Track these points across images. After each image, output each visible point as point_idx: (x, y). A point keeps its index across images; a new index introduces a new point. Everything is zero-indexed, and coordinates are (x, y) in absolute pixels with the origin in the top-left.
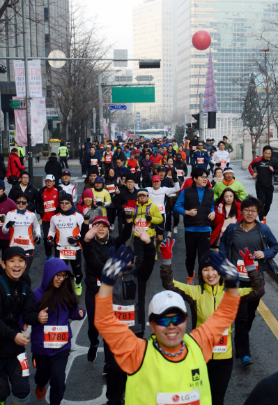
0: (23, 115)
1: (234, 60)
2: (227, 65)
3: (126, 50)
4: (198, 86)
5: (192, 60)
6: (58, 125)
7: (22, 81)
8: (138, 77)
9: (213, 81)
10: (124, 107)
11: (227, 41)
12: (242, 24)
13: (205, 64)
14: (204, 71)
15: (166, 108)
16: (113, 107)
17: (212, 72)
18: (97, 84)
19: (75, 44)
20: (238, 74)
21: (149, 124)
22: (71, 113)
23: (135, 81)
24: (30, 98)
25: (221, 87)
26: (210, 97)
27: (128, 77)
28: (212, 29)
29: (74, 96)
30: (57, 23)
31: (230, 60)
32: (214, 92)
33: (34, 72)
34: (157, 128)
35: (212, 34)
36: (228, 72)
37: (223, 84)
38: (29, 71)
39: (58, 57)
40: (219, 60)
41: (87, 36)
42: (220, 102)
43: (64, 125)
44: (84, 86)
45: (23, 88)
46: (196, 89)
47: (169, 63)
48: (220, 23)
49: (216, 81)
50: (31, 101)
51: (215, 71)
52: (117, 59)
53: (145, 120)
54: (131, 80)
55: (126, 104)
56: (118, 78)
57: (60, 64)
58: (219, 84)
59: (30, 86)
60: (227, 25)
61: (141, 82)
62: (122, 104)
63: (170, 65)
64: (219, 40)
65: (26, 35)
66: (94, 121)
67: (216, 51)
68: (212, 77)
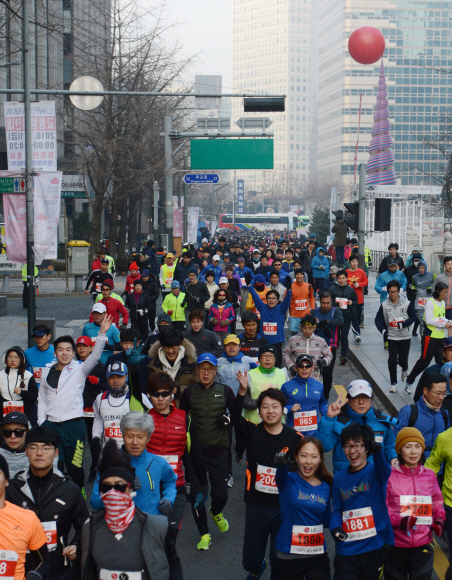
0: (19, 207)
1: (429, 82)
2: (414, 90)
3: (220, 77)
4: (356, 149)
5: (348, 80)
6: (85, 206)
7: (18, 142)
8: (241, 121)
9: (388, 122)
10: (213, 178)
11: (415, 44)
12: (445, 14)
13: (371, 88)
14: (371, 101)
15: (295, 171)
16: (193, 178)
17: (386, 104)
18: (162, 134)
19: (121, 56)
20: (435, 109)
21: (261, 202)
22: (110, 189)
23: (235, 129)
24: (34, 174)
25: (402, 133)
26: (381, 154)
27: (223, 121)
28: (387, 21)
29: (118, 155)
30: (87, 18)
31: (421, 82)
32: (388, 144)
33: (42, 124)
34: (276, 212)
35: (386, 31)
36: (417, 105)
37: (406, 127)
38: (33, 122)
39: (88, 89)
40: (399, 81)
41: (144, 41)
42: (402, 161)
43: (97, 211)
44: (137, 137)
45: (20, 154)
46: (353, 154)
47: (302, 84)
48: (402, 11)
49: (392, 121)
50: (35, 178)
51: (392, 102)
52: (202, 93)
53: (254, 193)
54: (228, 126)
55: (216, 172)
56: (202, 122)
57: (92, 103)
58: (398, 127)
59: (34, 150)
60: (415, 14)
61: (247, 131)
62: (210, 172)
63: (304, 89)
64: (400, 43)
65: (28, 54)
66: (156, 205)
67: (393, 64)
68: (386, 115)
